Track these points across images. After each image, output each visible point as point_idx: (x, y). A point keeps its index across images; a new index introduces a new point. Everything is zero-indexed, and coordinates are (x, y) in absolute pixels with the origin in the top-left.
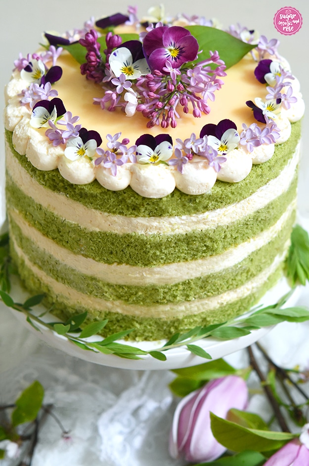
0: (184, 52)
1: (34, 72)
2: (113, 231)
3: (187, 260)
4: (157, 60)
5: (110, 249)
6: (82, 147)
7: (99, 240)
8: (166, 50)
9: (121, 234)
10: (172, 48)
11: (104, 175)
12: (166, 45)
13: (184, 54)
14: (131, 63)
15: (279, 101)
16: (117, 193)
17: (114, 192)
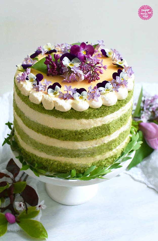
0: (88, 51)
1: (29, 79)
2: (98, 125)
3: (119, 127)
4: (81, 57)
5: (96, 133)
6: (80, 96)
7: (93, 131)
8: (82, 52)
9: (101, 125)
10: (83, 51)
11: (94, 103)
12: (81, 51)
13: (88, 52)
14: (70, 62)
15: (122, 60)
16: (98, 109)
17: (97, 109)
